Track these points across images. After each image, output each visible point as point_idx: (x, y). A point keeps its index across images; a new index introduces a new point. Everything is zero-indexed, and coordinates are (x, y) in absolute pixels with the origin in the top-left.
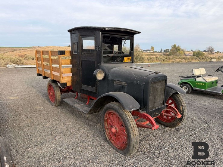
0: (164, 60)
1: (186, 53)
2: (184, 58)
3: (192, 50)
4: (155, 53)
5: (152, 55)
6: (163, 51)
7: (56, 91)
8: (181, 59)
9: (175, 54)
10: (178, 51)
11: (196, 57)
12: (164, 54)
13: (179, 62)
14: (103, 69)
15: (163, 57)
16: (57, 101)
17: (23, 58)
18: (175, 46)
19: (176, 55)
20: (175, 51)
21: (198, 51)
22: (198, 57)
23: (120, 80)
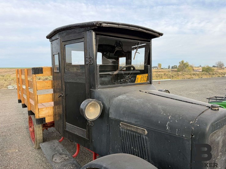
0: (173, 76)
1: (195, 68)
2: (194, 74)
3: (200, 66)
4: (163, 70)
5: (160, 72)
6: (171, 68)
7: (36, 127)
8: (190, 75)
9: (184, 70)
10: (186, 68)
11: (206, 73)
12: (172, 71)
13: (190, 78)
14: (99, 99)
15: (171, 73)
16: (37, 142)
17: (30, 78)
18: (183, 62)
19: (185, 72)
20: (183, 67)
21: (207, 67)
22: (208, 72)
23: (133, 122)
